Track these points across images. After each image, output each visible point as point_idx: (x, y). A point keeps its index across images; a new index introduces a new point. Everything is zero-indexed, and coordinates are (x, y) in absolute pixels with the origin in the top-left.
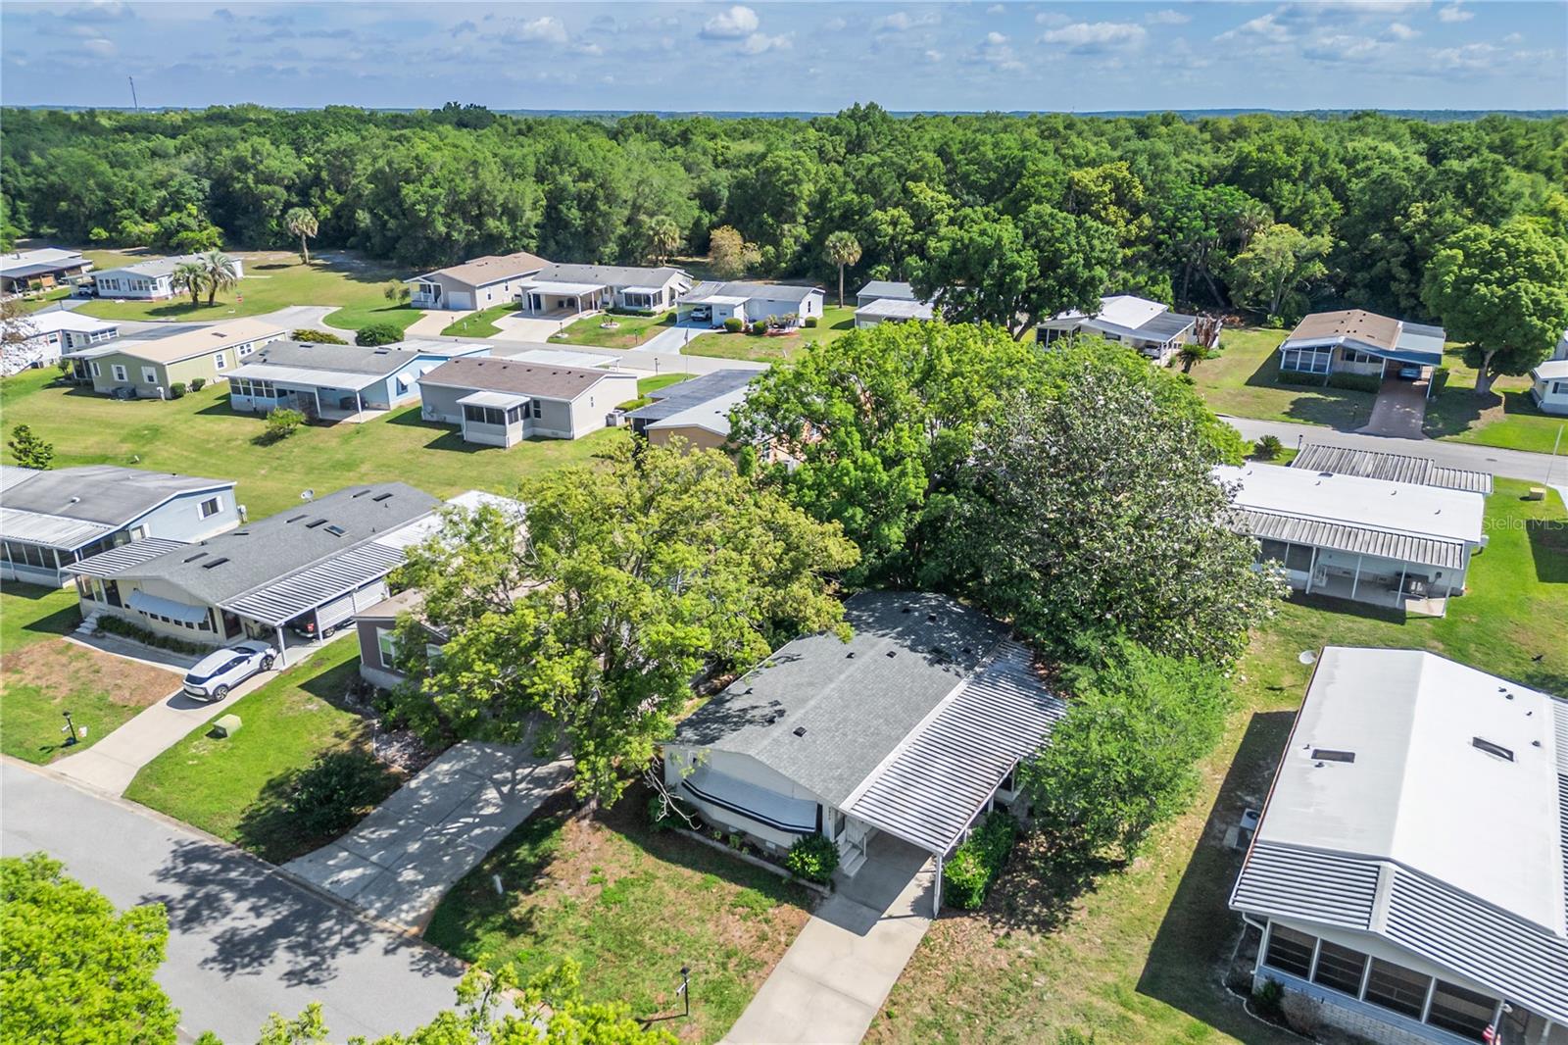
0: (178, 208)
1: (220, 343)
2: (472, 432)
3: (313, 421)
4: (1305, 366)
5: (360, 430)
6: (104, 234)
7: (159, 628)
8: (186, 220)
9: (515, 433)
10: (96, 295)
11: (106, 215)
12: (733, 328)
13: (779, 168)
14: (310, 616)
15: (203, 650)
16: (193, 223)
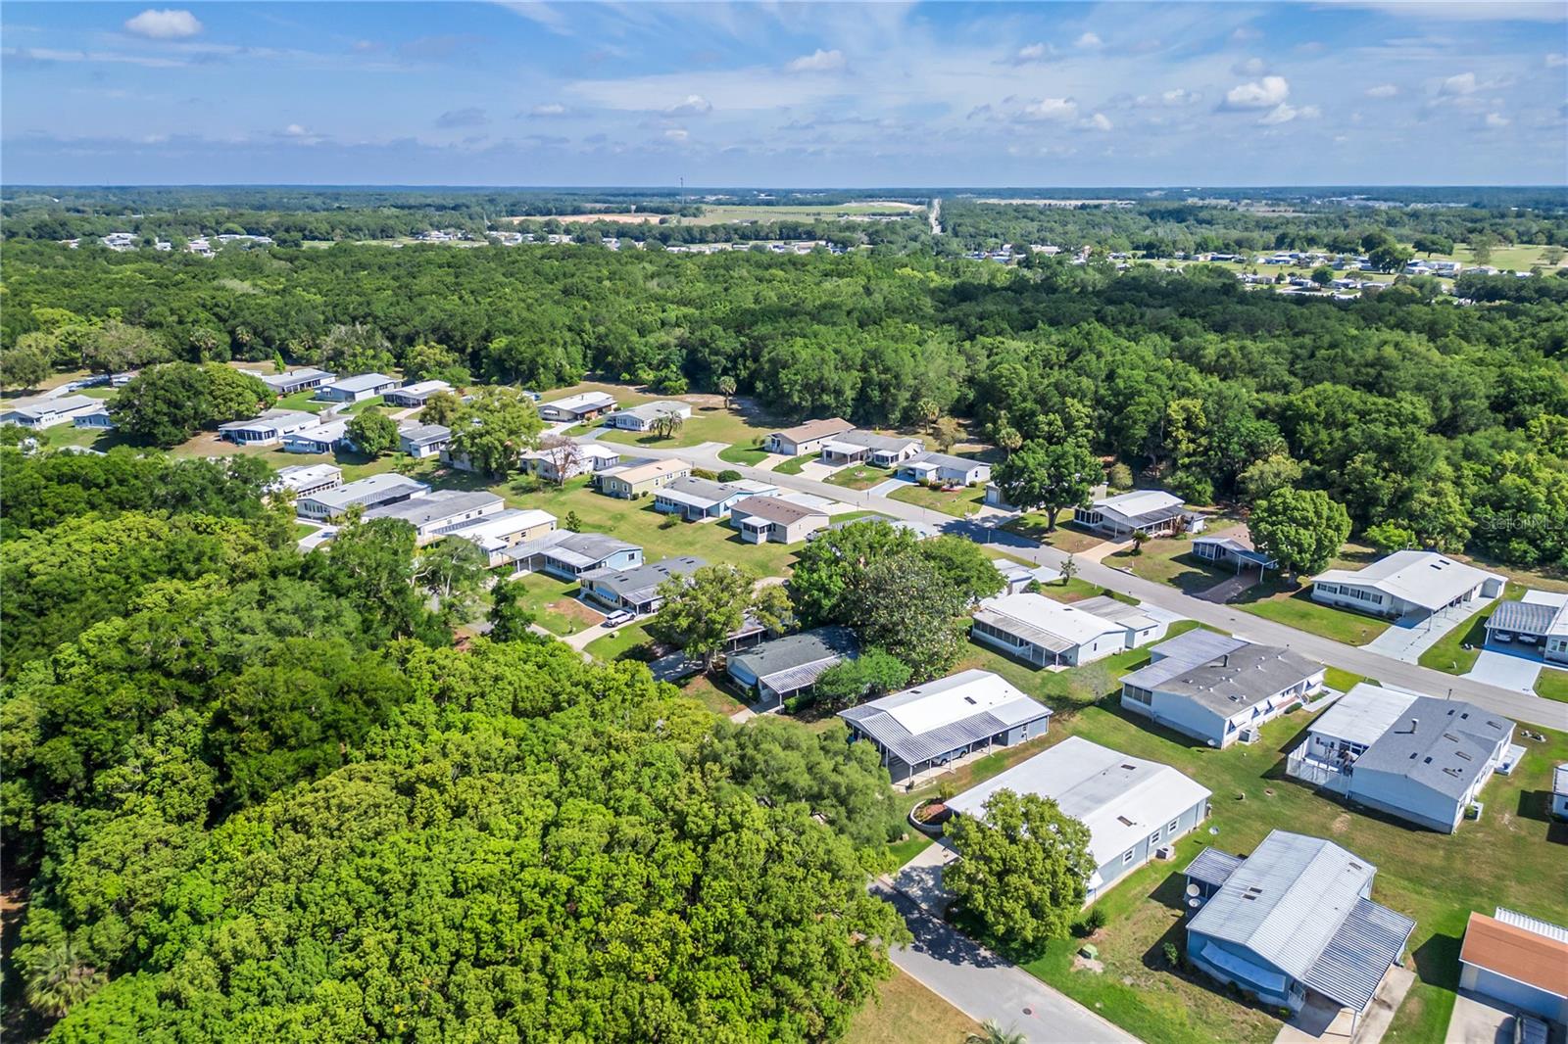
0: (667, 367)
1: (660, 472)
2: (746, 535)
3: (686, 520)
4: (1203, 553)
5: (703, 527)
6: (628, 377)
7: (604, 600)
8: (670, 375)
9: (762, 538)
10: (614, 426)
11: (630, 366)
12: (922, 484)
13: (1001, 376)
14: (649, 603)
15: (613, 609)
16: (673, 376)
